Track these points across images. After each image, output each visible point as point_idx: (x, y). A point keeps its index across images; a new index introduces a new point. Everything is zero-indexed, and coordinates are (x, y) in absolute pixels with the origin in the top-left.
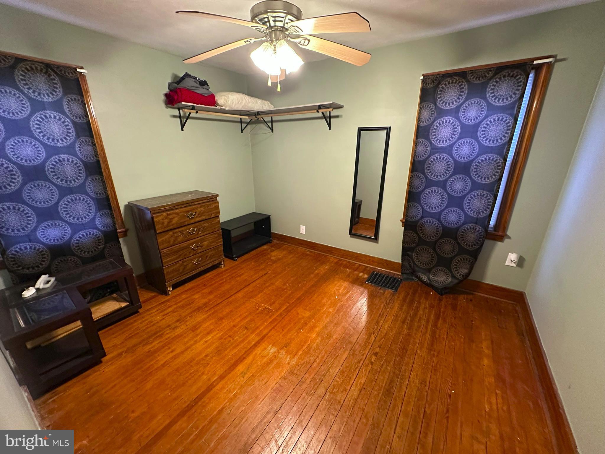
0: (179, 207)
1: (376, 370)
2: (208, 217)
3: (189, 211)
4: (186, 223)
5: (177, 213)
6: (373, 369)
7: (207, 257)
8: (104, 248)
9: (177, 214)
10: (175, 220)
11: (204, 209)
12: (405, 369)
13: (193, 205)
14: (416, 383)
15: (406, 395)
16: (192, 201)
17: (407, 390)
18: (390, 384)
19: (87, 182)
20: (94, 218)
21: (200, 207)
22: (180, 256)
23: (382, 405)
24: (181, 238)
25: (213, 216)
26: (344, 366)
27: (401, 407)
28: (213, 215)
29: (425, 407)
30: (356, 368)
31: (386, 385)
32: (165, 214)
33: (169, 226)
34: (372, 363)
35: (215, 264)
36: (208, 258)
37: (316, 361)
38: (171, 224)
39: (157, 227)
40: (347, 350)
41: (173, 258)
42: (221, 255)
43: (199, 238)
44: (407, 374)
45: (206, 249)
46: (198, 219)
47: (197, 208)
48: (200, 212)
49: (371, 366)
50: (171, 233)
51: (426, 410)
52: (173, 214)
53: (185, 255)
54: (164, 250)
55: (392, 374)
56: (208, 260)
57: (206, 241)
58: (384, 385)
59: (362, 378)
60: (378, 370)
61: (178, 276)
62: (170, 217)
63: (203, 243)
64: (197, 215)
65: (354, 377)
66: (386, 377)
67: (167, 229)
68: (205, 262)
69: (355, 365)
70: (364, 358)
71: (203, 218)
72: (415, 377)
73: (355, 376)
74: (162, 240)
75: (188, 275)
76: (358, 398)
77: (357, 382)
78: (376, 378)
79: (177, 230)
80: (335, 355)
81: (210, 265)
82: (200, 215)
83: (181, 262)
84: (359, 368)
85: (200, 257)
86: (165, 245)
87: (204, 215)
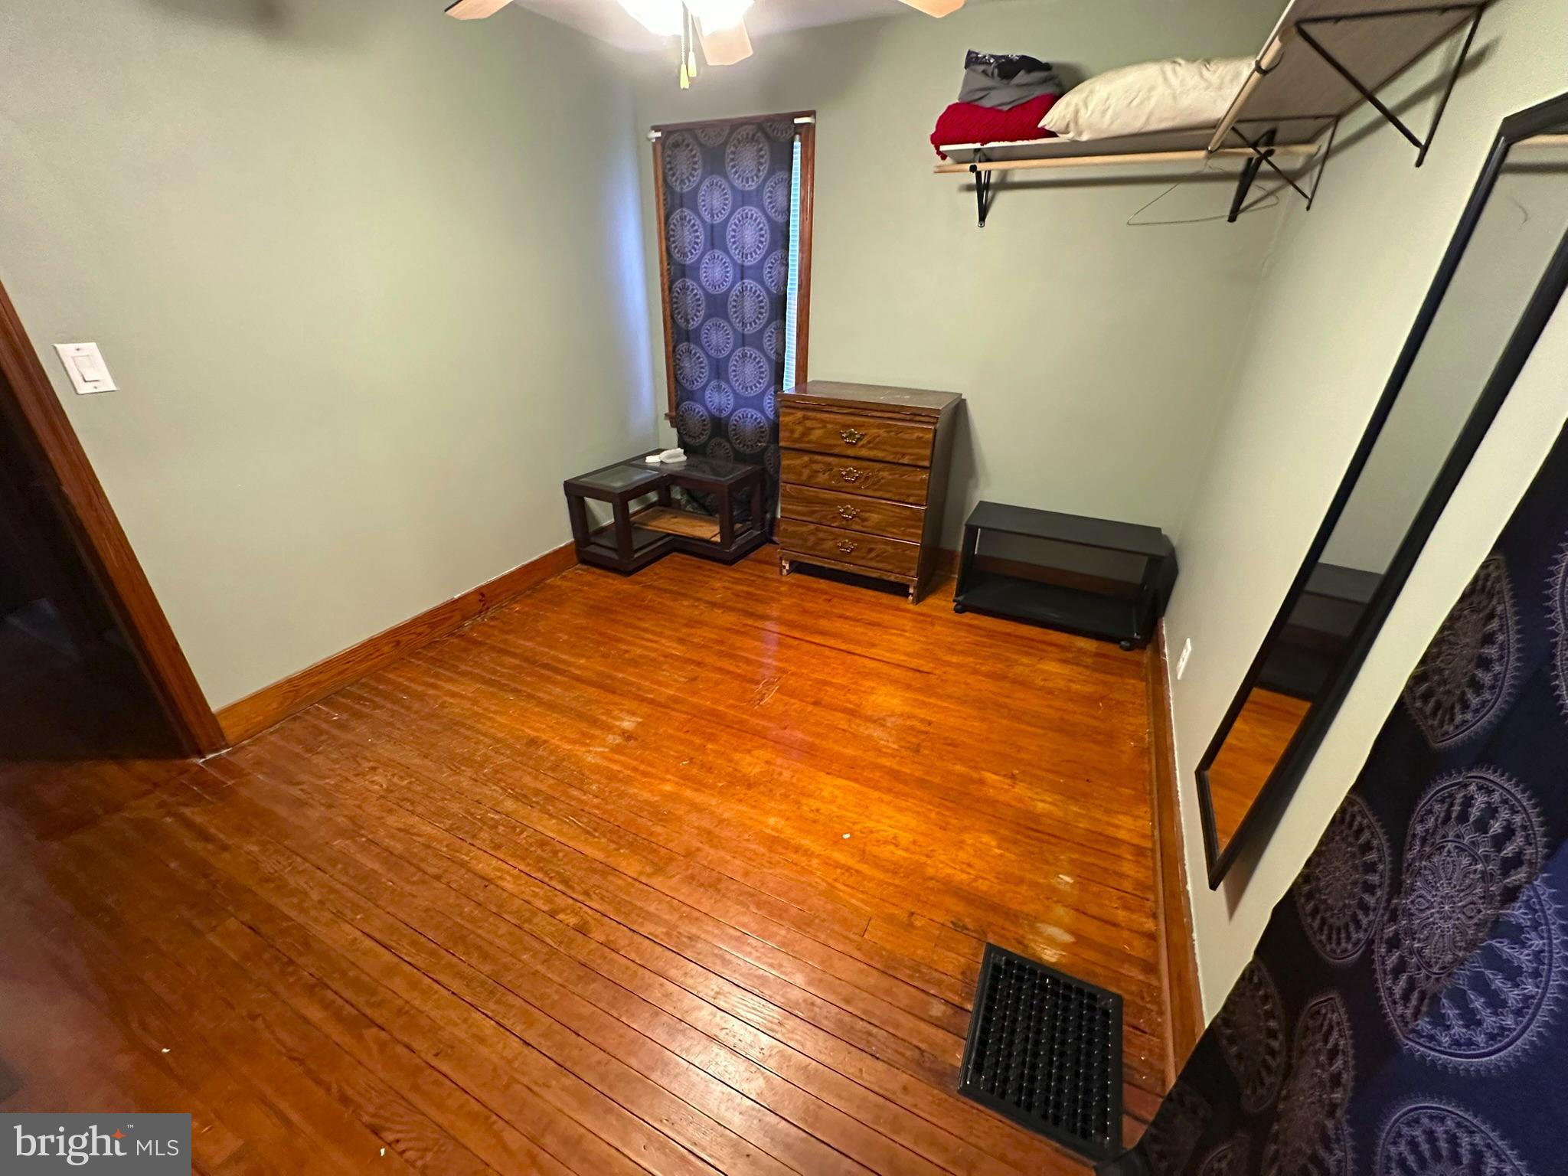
0: (835, 409)
1: (529, 921)
2: (890, 458)
3: (849, 426)
4: (837, 451)
5: (821, 421)
6: (534, 914)
7: (871, 550)
8: (766, 448)
9: (824, 422)
10: (817, 434)
11: (885, 435)
12: (512, 1006)
13: (862, 416)
14: (456, 1025)
15: (436, 986)
16: (862, 406)
17: (446, 992)
18: (479, 948)
19: (768, 329)
20: (764, 393)
21: (879, 427)
22: (814, 512)
23: (432, 918)
24: (822, 478)
25: (905, 461)
26: (559, 847)
27: (410, 964)
28: (907, 457)
29: (384, 1030)
30: (546, 874)
31: (479, 936)
32: (800, 414)
33: (801, 442)
34: (552, 914)
35: (885, 578)
36: (872, 555)
37: (585, 795)
38: (806, 439)
39: (782, 434)
40: (608, 857)
41: (800, 508)
42: (909, 569)
43: (861, 498)
44: (491, 1007)
45: (869, 530)
46: (864, 453)
47: (870, 426)
48: (875, 438)
49: (546, 908)
50: (806, 458)
51: (375, 1030)
52: (813, 419)
53: (824, 517)
54: (789, 485)
55: (507, 959)
56: (871, 559)
57: (878, 513)
58: (480, 931)
59: (514, 883)
60: (526, 926)
61: (803, 551)
62: (809, 424)
63: (867, 515)
64: (864, 441)
65: (522, 868)
66: (502, 943)
67: (797, 446)
68: (863, 558)
69: (558, 873)
70: (574, 896)
71: (879, 454)
72: (474, 1030)
73: (526, 870)
74: (789, 465)
75: (820, 561)
76: (469, 870)
77: (508, 872)
78: (505, 916)
79: (819, 458)
80: (595, 830)
81: (875, 574)
82: (875, 444)
83: (812, 527)
84: (546, 880)
85: (854, 540)
86: (792, 477)
87: (884, 450)
